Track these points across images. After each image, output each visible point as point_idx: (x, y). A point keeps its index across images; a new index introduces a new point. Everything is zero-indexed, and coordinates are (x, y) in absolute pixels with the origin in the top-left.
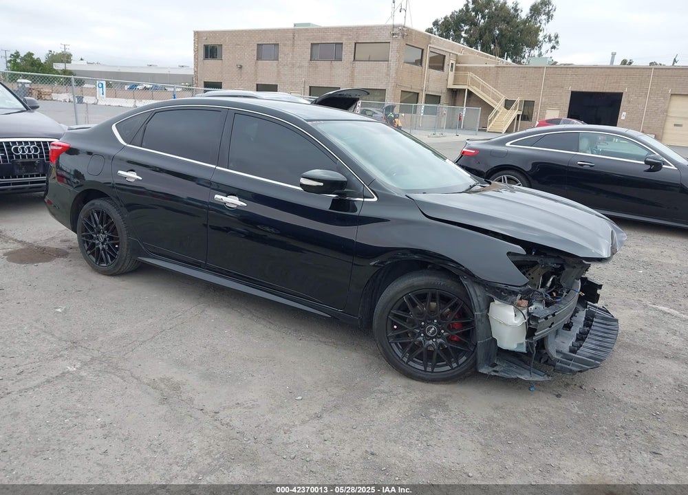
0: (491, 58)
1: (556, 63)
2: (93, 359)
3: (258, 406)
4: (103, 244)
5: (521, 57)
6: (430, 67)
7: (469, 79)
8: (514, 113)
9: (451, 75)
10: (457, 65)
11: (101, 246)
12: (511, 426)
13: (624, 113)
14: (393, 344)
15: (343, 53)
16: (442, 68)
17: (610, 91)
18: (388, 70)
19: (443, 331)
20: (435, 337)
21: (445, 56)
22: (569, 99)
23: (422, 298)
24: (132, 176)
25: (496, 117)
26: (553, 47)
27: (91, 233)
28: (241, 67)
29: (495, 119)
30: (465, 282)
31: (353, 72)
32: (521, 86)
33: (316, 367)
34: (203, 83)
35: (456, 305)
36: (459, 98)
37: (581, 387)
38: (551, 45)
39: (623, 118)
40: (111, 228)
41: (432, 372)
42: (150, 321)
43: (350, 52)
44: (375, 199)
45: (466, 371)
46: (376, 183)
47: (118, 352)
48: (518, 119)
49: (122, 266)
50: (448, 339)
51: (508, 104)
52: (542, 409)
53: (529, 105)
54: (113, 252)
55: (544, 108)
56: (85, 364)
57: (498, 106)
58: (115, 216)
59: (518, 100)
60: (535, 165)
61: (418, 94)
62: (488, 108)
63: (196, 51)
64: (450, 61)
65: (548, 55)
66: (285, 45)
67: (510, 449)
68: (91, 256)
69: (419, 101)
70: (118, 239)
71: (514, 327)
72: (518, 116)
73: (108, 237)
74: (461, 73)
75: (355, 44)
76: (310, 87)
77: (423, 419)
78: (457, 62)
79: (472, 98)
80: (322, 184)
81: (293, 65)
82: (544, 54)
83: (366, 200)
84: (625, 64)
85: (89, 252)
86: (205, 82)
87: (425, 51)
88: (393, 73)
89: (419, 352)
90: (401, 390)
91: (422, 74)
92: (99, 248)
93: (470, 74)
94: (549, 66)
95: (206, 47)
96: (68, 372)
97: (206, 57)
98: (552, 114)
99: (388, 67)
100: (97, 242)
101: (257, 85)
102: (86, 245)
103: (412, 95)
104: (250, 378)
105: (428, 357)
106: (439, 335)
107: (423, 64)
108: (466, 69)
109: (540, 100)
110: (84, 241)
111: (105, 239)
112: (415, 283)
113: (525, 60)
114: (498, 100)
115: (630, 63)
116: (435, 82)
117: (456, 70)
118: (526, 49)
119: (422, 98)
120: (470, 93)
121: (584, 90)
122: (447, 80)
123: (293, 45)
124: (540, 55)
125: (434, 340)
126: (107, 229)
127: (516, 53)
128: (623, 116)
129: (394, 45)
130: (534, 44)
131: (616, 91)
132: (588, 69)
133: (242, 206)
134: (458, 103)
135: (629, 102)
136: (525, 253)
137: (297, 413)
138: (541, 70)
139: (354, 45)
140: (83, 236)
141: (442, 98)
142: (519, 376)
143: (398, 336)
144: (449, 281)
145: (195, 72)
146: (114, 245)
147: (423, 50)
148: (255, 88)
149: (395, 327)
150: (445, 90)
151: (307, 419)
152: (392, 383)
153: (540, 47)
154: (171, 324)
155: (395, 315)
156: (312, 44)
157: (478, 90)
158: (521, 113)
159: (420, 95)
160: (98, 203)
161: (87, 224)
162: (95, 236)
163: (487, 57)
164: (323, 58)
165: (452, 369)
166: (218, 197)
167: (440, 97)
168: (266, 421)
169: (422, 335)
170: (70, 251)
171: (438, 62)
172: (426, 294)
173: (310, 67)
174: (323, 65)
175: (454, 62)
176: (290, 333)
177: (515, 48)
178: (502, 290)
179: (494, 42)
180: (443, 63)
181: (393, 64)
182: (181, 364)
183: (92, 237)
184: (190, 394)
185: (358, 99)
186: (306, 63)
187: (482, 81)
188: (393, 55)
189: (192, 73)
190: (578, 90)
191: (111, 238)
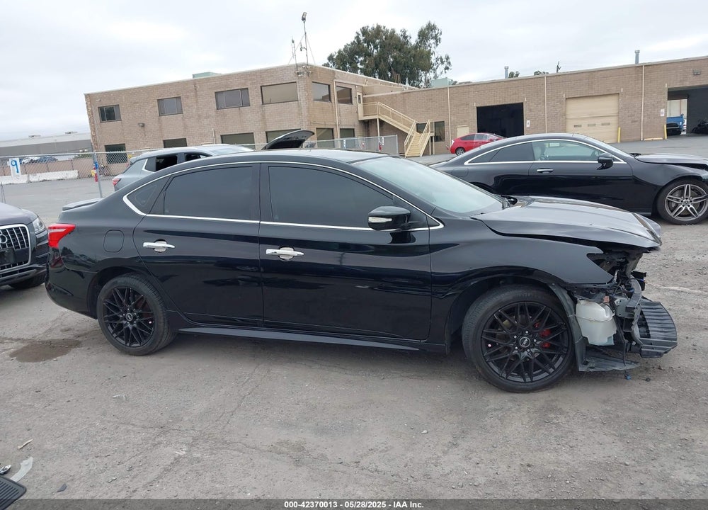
0: (394, 85)
1: (456, 82)
2: (195, 439)
3: (392, 448)
4: (132, 323)
5: (418, 81)
6: (340, 102)
7: (378, 109)
8: (427, 136)
9: (360, 106)
10: (364, 96)
11: (130, 326)
12: (628, 414)
13: (528, 121)
14: (491, 364)
15: (251, 98)
16: (350, 101)
17: (511, 102)
18: (299, 110)
19: (535, 341)
20: (529, 348)
21: (351, 89)
22: (476, 115)
23: (511, 312)
24: (161, 246)
25: (412, 142)
26: (447, 68)
27: (116, 314)
28: (143, 126)
29: (411, 144)
30: (554, 290)
31: (263, 116)
32: (429, 109)
33: (417, 401)
34: (104, 148)
35: (544, 313)
36: (372, 129)
37: (660, 369)
38: (444, 66)
39: (528, 126)
40: (140, 305)
41: (532, 381)
42: (223, 391)
43: (257, 96)
44: (441, 226)
45: (564, 373)
46: (438, 211)
47: (215, 427)
48: (432, 141)
49: (160, 342)
50: (542, 347)
51: (420, 128)
52: (644, 393)
53: (439, 126)
54: (145, 328)
55: (454, 126)
56: (191, 446)
57: (411, 131)
58: (145, 290)
59: (428, 122)
60: (497, 178)
61: (332, 129)
62: (403, 135)
63: (91, 115)
64: (356, 93)
65: (443, 76)
66: (187, 97)
67: (642, 434)
68: (119, 339)
69: (335, 136)
70: (152, 314)
71: (605, 322)
72: (432, 137)
73: (140, 314)
74: (369, 104)
75: (261, 87)
76: (222, 136)
77: (548, 425)
78: (364, 93)
79: (384, 126)
80: (390, 220)
81: (199, 116)
82: (439, 76)
83: (431, 228)
84: (512, 76)
85: (115, 335)
86: (106, 146)
87: (331, 87)
88: (304, 111)
89: (517, 365)
90: (510, 404)
91: (333, 110)
92: (128, 328)
93: (378, 104)
94: (451, 86)
95: (101, 109)
96: (180, 457)
97: (103, 119)
98: (463, 132)
99: (299, 106)
100: (124, 322)
101: (164, 141)
102: (110, 328)
103: (325, 132)
104: (364, 424)
105: (526, 368)
106: (533, 345)
107: (332, 99)
108: (374, 99)
109: (449, 120)
110: (106, 323)
111: (135, 318)
112: (504, 299)
113: (422, 84)
114: (410, 126)
115: (517, 75)
116: (347, 115)
117: (364, 102)
118: (422, 73)
119: (337, 133)
120: (382, 122)
121: (488, 105)
122: (357, 112)
123: (196, 95)
124: (436, 77)
125: (528, 350)
126: (136, 306)
127: (413, 78)
128: (527, 124)
129: (301, 85)
130: (428, 67)
131: (517, 102)
132: (488, 85)
133: (298, 256)
134: (371, 134)
135: (530, 110)
136: (602, 252)
137: (432, 446)
138: (445, 90)
139: (260, 89)
140: (105, 319)
141: (355, 130)
142: (614, 368)
143: (495, 354)
144: (535, 291)
145: (93, 136)
146: (147, 322)
147: (329, 86)
148: (162, 144)
149: (490, 345)
150: (357, 123)
151: (446, 449)
152: (496, 400)
153: (435, 70)
154: (246, 389)
155: (488, 334)
156: (216, 93)
157: (388, 118)
158: (433, 135)
159: (335, 130)
160: (121, 281)
161: (109, 304)
162: (121, 316)
163: (391, 85)
164: (229, 106)
165: (550, 374)
166: (269, 251)
167: (354, 129)
168: (410, 459)
169: (516, 348)
170: (80, 339)
171: (346, 96)
172: (514, 308)
173: (218, 116)
174: (231, 112)
175: (361, 94)
176: (369, 375)
177: (411, 73)
178: (591, 290)
179: (390, 70)
180: (351, 97)
181: (303, 103)
182: (287, 425)
183: (117, 318)
184: (319, 452)
185: (304, 140)
186: (213, 113)
187: (391, 109)
188: (301, 94)
189: (89, 137)
190: (482, 105)
191: (141, 315)
